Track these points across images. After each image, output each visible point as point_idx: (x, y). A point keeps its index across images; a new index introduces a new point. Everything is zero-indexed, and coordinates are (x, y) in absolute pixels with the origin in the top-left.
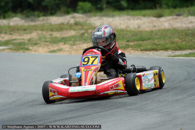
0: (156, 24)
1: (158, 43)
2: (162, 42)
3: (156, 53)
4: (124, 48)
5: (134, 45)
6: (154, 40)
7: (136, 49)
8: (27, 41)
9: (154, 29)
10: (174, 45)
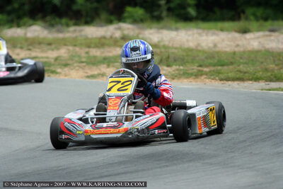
0: (240, 43)
1: (245, 70)
2: (251, 69)
3: (242, 84)
4: (196, 75)
5: (210, 71)
6: (239, 66)
7: (212, 77)
8: (52, 60)
9: (236, 49)
10: (269, 74)
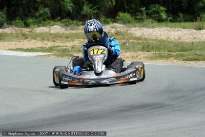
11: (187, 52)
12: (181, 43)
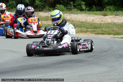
1: (105, 30)
2: (107, 30)
3: (103, 36)
5: (91, 30)
6: (103, 29)
7: (92, 33)
10: (114, 32)
11: (97, 29)
12: (94, 23)
